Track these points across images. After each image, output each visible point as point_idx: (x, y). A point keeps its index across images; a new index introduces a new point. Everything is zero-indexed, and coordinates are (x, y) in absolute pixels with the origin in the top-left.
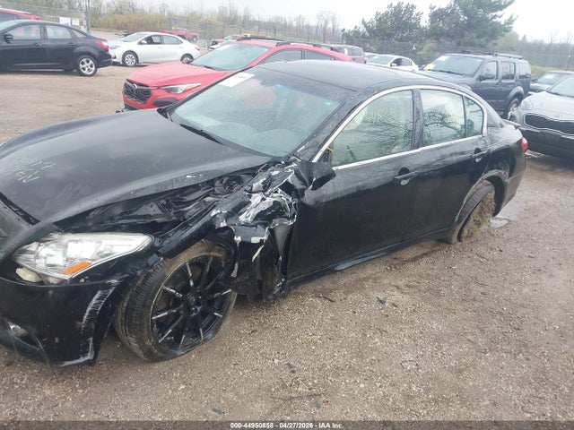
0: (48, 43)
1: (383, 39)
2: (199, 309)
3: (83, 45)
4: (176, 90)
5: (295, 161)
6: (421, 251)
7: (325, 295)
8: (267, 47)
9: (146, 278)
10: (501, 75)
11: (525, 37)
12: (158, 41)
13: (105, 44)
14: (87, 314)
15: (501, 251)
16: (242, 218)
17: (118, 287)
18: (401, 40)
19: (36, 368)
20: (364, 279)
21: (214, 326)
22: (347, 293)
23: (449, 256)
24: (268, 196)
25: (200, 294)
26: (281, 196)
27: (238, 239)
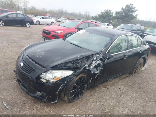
0: (18, 18)
1: (103, 19)
2: (79, 89)
3: (27, 19)
4: (58, 32)
5: (102, 53)
6: (126, 76)
7: (105, 87)
8: (80, 22)
9: (71, 81)
10: (137, 30)
11: (139, 19)
12: (45, 18)
13: (33, 19)
14: (59, 90)
15: (145, 76)
16: (91, 67)
17: (67, 84)
18: (108, 19)
19: (42, 104)
20: (114, 83)
21: (82, 94)
22: (111, 86)
23: (133, 77)
24: (97, 61)
25: (80, 86)
26: (100, 62)
27: (92, 72)
